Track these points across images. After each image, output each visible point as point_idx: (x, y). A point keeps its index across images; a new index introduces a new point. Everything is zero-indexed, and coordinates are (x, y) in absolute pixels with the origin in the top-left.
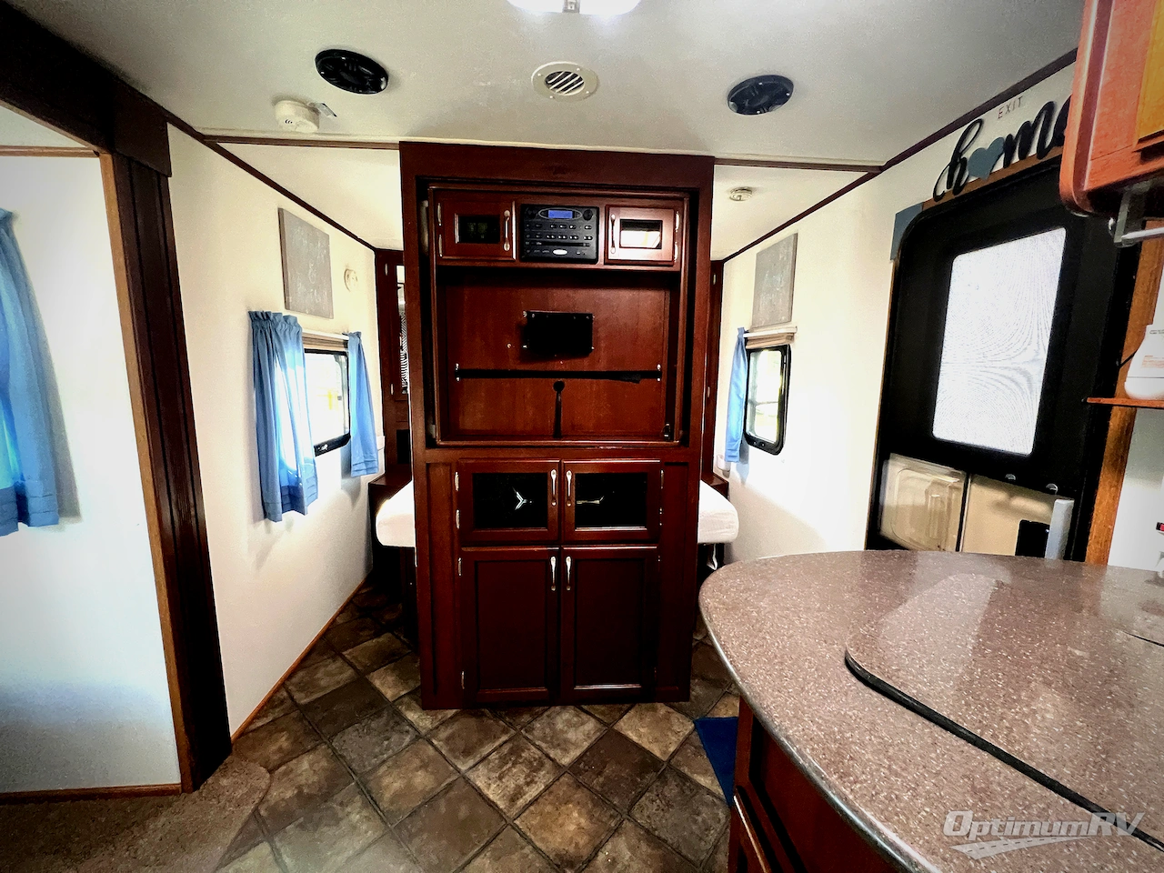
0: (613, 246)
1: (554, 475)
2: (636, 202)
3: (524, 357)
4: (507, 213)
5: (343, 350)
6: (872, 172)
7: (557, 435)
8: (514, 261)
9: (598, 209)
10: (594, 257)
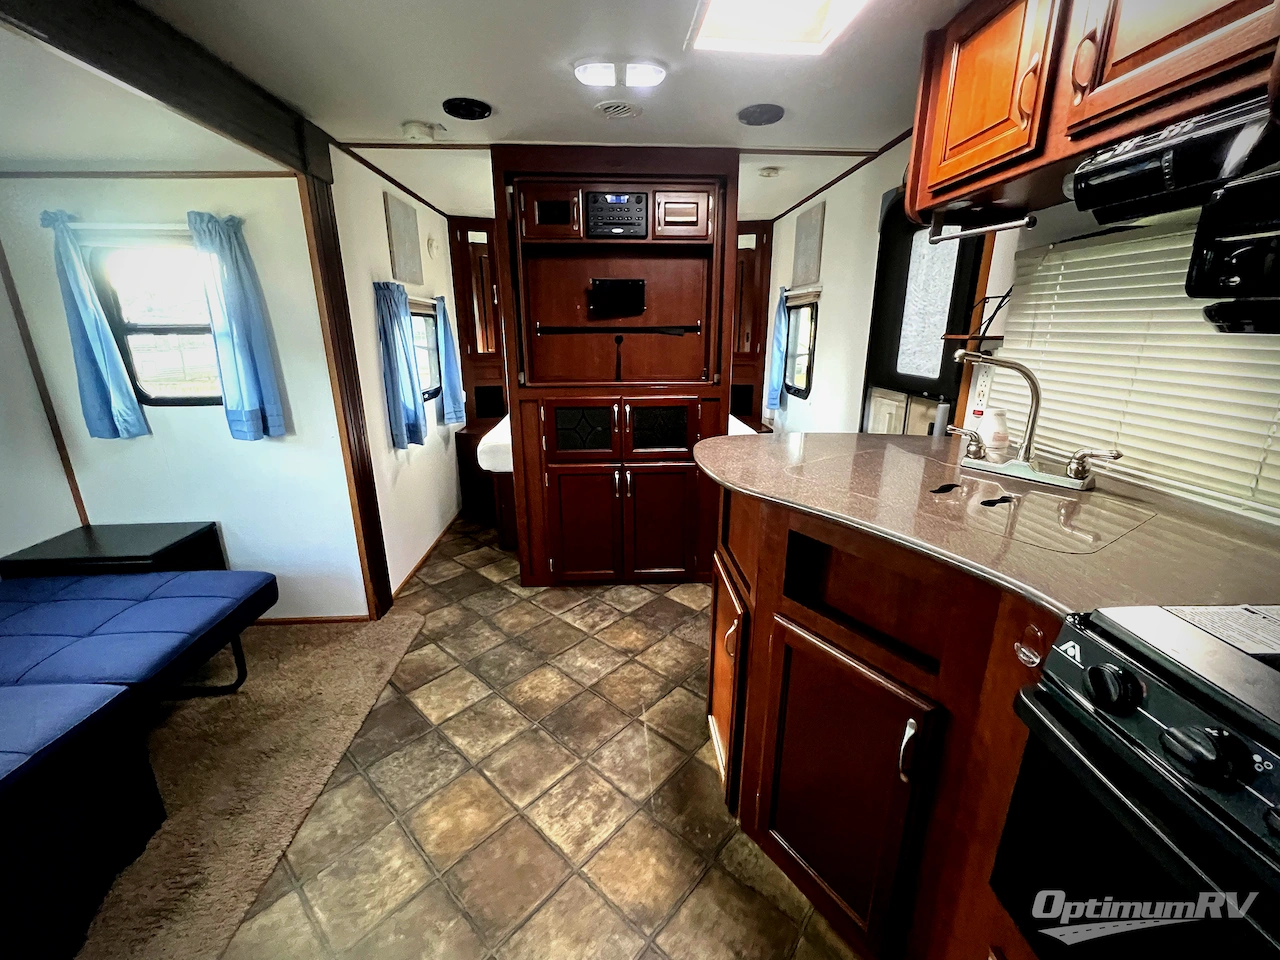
0: (659, 225)
1: (616, 409)
2: (677, 187)
3: (591, 316)
4: (576, 199)
5: (433, 313)
6: (871, 156)
7: (618, 378)
8: (581, 238)
9: (647, 195)
10: (644, 234)
